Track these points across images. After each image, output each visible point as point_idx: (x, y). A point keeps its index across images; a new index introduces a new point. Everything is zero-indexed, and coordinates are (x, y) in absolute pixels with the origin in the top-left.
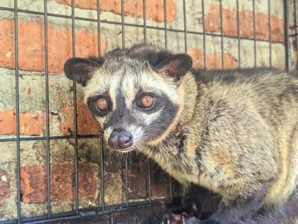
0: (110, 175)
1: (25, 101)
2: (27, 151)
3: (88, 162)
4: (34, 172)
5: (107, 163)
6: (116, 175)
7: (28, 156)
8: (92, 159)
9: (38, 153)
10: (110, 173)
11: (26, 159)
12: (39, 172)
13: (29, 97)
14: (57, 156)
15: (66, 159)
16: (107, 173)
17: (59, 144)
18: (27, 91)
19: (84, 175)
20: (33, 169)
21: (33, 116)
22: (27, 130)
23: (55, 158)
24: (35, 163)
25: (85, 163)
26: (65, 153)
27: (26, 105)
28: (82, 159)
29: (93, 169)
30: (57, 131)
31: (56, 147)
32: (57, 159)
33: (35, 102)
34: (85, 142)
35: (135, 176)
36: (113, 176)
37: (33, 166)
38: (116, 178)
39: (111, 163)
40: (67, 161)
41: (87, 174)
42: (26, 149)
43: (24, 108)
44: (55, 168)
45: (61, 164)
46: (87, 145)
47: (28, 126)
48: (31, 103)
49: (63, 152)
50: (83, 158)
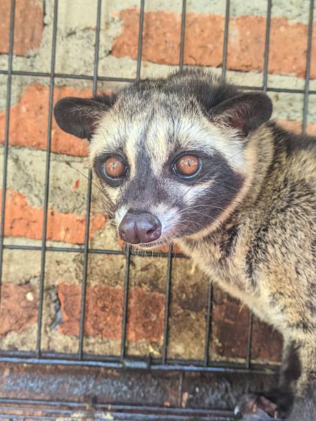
0: (189, 315)
1: (69, 198)
2: (66, 264)
3: (152, 291)
4: (70, 294)
5: (184, 296)
6: (198, 315)
7: (66, 272)
8: (160, 287)
9: (78, 269)
10: (189, 311)
11: (62, 275)
12: (76, 295)
13: (76, 192)
14: (106, 277)
15: (119, 282)
16: (182, 311)
17: (112, 260)
18: (74, 184)
19: (143, 308)
20: (69, 290)
21: (78, 218)
22: (69, 236)
23: (103, 278)
24: (72, 283)
25: (148, 291)
26: (119, 273)
27: (69, 203)
28: (143, 285)
29: (160, 301)
30: (112, 242)
31: (107, 263)
32: (106, 281)
33: (82, 200)
34: (153, 262)
35: (232, 323)
36: (193, 316)
37: (71, 286)
38: (198, 320)
39: (191, 296)
40: (120, 284)
41: (150, 308)
42: (65, 262)
43: (66, 207)
44: (101, 293)
45: (112, 288)
46: (156, 266)
47: (71, 231)
48: (77, 200)
49: (116, 272)
50: (145, 284)
